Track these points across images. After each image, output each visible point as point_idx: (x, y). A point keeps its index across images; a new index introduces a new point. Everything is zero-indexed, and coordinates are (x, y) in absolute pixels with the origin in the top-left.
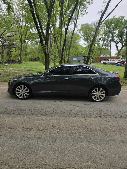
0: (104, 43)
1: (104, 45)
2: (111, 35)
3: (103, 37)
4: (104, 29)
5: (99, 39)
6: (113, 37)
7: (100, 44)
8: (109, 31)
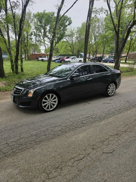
0: (37, 38)
1: (37, 41)
2: (43, 31)
3: (34, 32)
4: (35, 23)
5: (31, 33)
6: (45, 32)
7: (32, 39)
8: (41, 26)
